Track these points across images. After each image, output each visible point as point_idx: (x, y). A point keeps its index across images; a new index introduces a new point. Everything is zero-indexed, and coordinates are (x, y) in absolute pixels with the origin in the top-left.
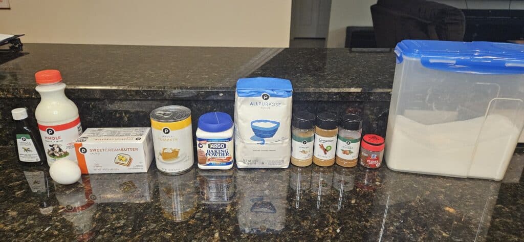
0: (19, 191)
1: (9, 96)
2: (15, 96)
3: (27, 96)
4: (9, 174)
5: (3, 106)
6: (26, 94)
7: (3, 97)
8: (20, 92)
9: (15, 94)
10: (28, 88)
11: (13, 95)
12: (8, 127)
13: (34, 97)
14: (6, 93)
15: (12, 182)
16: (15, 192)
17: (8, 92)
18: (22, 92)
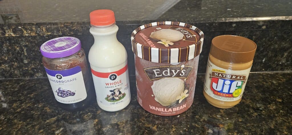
0: (57, 130)
1: (33, 34)
2: (38, 34)
3: (49, 33)
4: (43, 109)
5: (27, 44)
6: (48, 32)
7: (27, 35)
8: (43, 30)
9: (38, 32)
10: (49, 26)
11: (36, 33)
12: (33, 62)
13: (55, 34)
14: (30, 32)
15: (48, 119)
16: (54, 131)
17: (32, 30)
18: (44, 30)
